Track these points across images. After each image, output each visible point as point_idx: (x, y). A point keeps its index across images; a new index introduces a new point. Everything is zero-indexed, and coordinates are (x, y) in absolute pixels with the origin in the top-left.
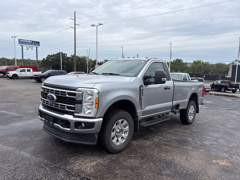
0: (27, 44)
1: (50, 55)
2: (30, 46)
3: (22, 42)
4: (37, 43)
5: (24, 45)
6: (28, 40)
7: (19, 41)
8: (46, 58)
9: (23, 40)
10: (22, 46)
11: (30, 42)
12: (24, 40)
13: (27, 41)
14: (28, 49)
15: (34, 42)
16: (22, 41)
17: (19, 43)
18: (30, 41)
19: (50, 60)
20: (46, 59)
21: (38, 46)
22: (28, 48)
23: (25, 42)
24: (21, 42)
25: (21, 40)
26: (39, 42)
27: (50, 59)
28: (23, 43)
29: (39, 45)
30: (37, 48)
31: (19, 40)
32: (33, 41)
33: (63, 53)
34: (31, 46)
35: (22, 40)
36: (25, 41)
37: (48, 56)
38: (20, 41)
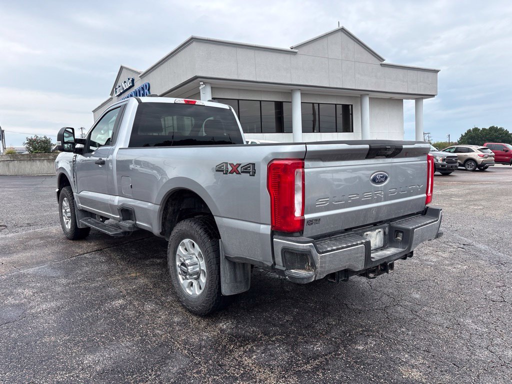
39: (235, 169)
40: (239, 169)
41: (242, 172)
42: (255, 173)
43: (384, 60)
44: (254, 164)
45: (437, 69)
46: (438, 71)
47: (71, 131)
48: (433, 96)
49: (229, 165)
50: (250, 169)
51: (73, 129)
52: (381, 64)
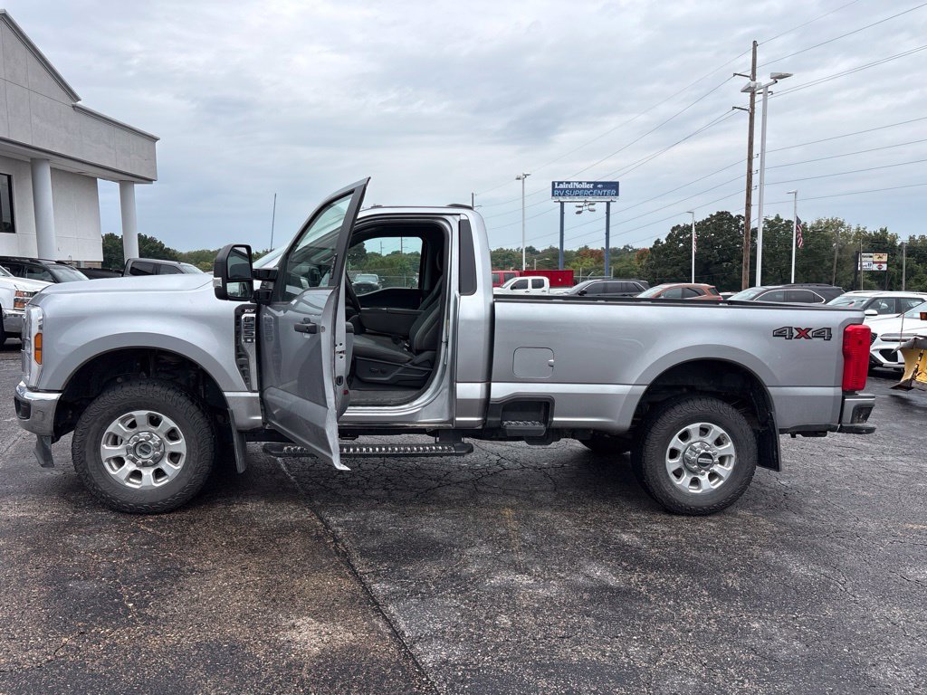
0: (578, 195)
1: (682, 225)
2: (586, 202)
3: (561, 189)
4: (612, 187)
5: (568, 199)
6: (580, 183)
7: (554, 189)
8: (666, 240)
9: (567, 183)
10: (562, 203)
11: (588, 186)
12: (569, 183)
13: (578, 186)
14: (579, 212)
15: (599, 186)
16: (561, 186)
17: (553, 195)
18: (588, 183)
19: (681, 245)
20: (665, 242)
21: (613, 198)
22: (580, 209)
23: (570, 189)
24: (559, 189)
25: (559, 183)
26: (617, 184)
27: (681, 241)
28: (564, 192)
29: (617, 194)
30: (608, 203)
31: (553, 183)
32: (596, 184)
33: (731, 216)
34: (590, 199)
35: (562, 183)
36: (571, 186)
37: (674, 229)
38: (556, 187)
39: (803, 333)
40: (810, 334)
41: (815, 337)
42: (831, 337)
43: (78, 99)
44: (830, 329)
45: (155, 134)
46: (157, 139)
47: (244, 250)
48: (150, 181)
49: (794, 330)
50: (824, 333)
51: (248, 248)
52: (74, 107)
